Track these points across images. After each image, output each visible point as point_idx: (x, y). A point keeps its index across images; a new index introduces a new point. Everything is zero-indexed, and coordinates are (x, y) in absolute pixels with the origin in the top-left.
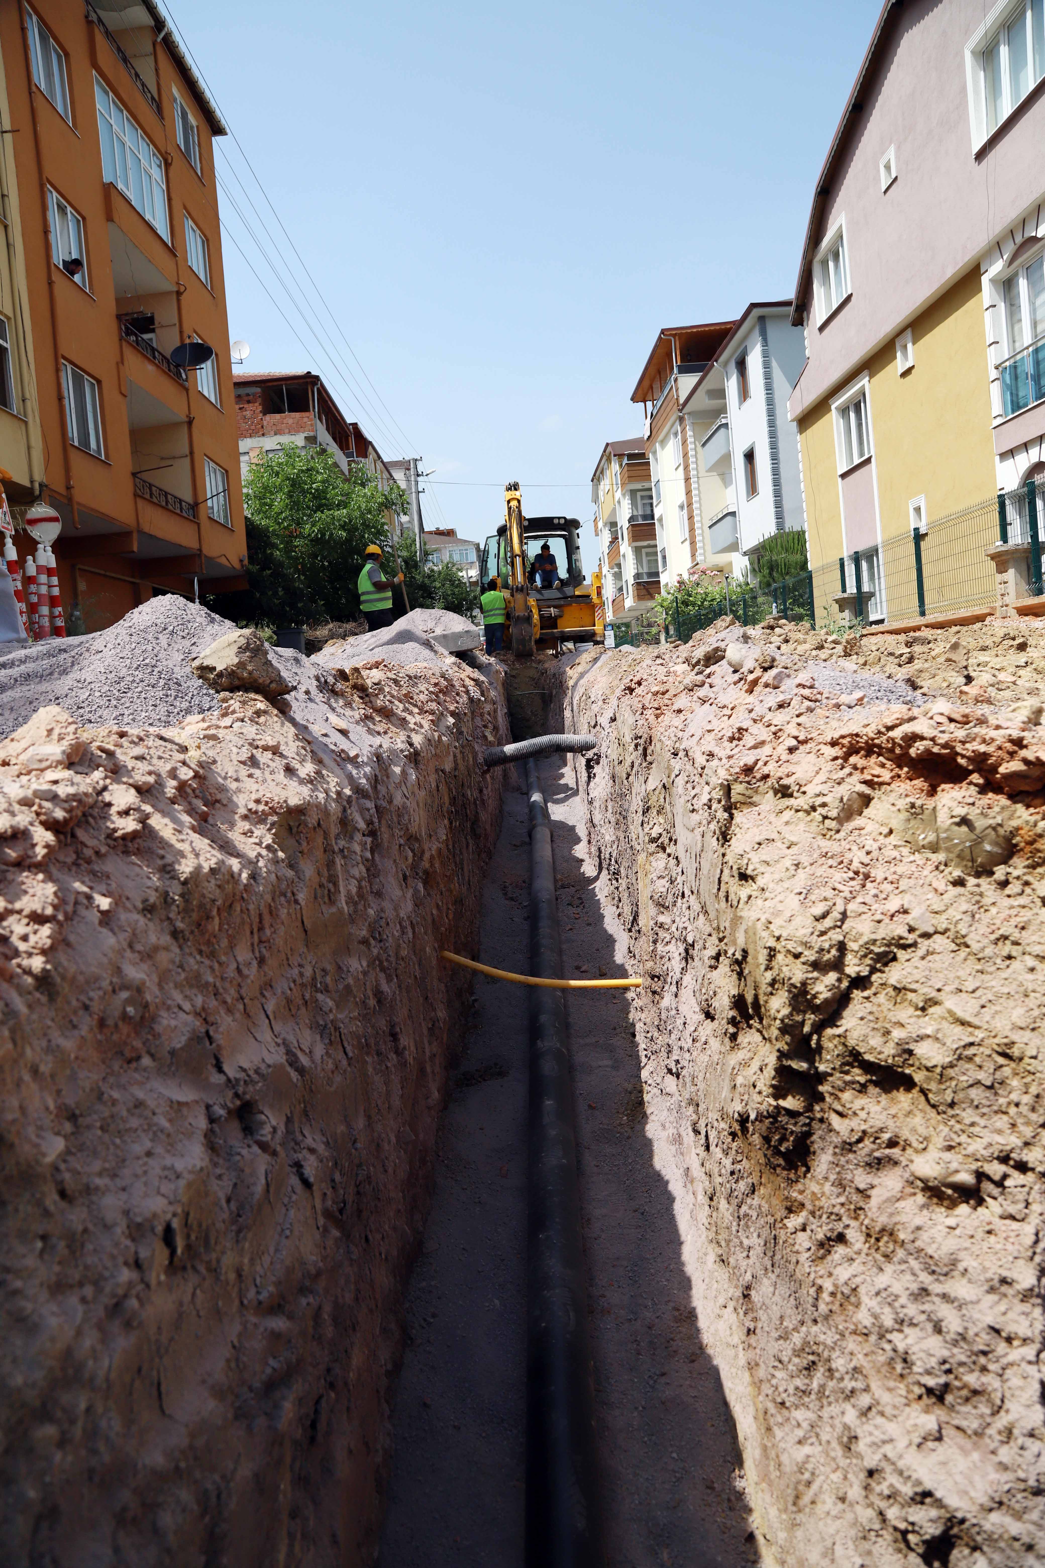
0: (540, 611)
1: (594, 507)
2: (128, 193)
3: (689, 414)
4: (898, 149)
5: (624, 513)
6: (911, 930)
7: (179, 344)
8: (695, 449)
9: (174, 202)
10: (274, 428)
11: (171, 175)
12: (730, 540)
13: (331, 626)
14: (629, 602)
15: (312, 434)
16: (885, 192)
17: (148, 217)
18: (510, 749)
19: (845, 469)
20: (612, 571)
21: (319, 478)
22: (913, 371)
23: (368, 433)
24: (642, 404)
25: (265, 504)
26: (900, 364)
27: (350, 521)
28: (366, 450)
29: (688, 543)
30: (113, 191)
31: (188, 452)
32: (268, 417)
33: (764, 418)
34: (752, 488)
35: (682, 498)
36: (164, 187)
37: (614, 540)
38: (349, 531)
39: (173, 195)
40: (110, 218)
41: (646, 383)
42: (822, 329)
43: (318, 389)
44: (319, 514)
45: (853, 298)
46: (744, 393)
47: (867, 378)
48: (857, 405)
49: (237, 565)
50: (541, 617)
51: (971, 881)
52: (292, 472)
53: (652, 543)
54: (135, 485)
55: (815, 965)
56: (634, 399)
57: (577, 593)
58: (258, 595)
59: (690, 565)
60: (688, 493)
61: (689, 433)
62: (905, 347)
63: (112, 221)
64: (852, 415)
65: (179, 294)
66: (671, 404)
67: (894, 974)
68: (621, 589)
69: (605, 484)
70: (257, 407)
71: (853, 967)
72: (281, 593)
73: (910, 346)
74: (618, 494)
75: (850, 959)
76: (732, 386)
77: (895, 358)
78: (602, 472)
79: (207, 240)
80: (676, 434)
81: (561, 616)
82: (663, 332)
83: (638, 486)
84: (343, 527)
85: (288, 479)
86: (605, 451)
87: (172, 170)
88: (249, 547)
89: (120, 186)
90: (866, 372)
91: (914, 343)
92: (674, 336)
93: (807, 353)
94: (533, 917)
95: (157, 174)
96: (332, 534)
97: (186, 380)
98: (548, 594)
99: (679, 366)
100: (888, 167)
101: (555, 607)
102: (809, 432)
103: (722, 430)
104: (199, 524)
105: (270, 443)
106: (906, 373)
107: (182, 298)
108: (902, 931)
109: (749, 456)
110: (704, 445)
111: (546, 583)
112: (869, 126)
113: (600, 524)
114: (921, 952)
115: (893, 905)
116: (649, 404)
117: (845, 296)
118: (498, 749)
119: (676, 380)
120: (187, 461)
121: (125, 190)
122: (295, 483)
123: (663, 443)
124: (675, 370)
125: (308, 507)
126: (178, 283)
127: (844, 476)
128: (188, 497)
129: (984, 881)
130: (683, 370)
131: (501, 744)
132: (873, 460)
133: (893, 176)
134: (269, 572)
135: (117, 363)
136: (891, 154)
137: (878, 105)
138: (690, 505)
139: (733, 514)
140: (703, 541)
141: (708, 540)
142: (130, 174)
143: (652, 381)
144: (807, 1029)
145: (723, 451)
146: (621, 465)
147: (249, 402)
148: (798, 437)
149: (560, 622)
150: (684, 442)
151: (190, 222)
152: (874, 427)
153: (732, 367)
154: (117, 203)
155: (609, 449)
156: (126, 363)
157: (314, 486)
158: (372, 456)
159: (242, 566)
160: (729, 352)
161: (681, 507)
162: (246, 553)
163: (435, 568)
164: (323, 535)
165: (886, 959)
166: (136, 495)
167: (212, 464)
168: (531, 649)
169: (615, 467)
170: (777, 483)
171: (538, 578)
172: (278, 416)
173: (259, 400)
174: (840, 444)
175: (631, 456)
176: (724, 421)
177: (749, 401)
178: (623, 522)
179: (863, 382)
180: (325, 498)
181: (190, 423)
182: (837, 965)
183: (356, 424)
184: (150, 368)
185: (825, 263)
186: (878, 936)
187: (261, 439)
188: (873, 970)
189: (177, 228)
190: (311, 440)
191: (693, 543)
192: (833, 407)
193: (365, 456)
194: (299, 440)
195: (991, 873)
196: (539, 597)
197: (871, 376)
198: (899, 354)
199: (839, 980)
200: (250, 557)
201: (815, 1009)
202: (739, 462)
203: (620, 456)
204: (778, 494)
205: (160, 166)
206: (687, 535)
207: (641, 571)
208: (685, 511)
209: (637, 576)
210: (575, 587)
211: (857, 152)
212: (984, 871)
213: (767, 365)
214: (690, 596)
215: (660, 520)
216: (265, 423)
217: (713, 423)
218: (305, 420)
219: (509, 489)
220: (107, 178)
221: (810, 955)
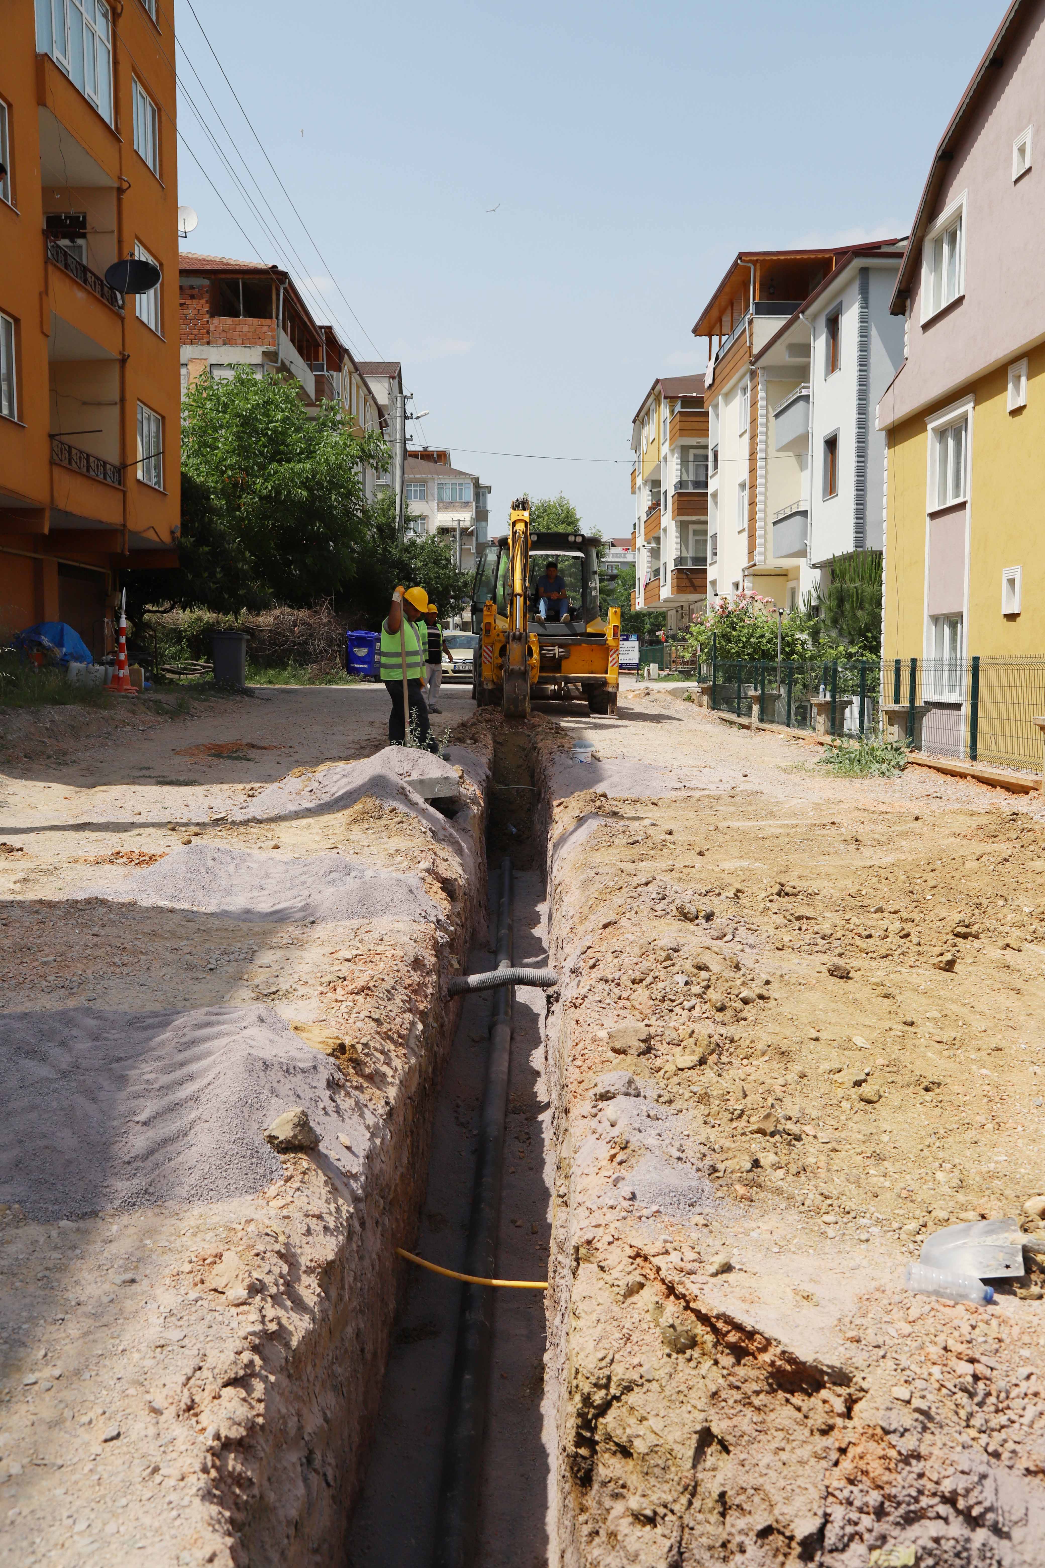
0: (541, 649)
1: (633, 456)
2: (65, 62)
3: (763, 368)
4: (1036, 133)
5: (671, 477)
6: (641, 1377)
7: (115, 260)
8: (767, 416)
9: (121, 67)
10: (223, 335)
11: (119, 31)
12: (797, 547)
13: (278, 612)
14: (666, 592)
15: (272, 349)
16: (1016, 181)
17: (88, 91)
18: (474, 979)
19: (936, 508)
20: (649, 546)
21: (279, 416)
22: (1024, 412)
23: (344, 338)
24: (707, 339)
25: (206, 445)
26: (1010, 398)
27: (314, 476)
28: (341, 359)
29: (745, 535)
30: (48, 65)
31: (117, 399)
32: (216, 320)
33: (854, 402)
34: (831, 487)
35: (745, 476)
36: (110, 47)
37: (655, 506)
38: (310, 490)
39: (121, 58)
40: (41, 102)
41: (715, 313)
42: (926, 327)
43: (285, 289)
44: (275, 465)
45: (965, 302)
46: (833, 363)
47: (972, 404)
48: (957, 429)
49: (166, 537)
50: (542, 656)
51: (674, 1355)
52: (243, 406)
53: (702, 518)
54: (52, 450)
55: (596, 1385)
56: (697, 331)
57: (589, 630)
58: (190, 577)
59: (745, 564)
60: (753, 470)
61: (761, 394)
62: (1019, 378)
63: (44, 105)
64: (951, 443)
65: (120, 191)
66: (742, 352)
67: (631, 1398)
68: (657, 572)
69: (650, 431)
70: (202, 305)
71: (614, 1391)
72: (219, 576)
73: (1023, 379)
74: (665, 449)
75: (613, 1385)
76: (819, 346)
77: (1006, 389)
78: (647, 414)
79: (159, 109)
80: (745, 390)
81: (566, 658)
82: (741, 256)
83: (692, 441)
84: (304, 485)
85: (239, 415)
86: (653, 388)
87: (121, 22)
88: (183, 513)
89: (57, 55)
90: (970, 397)
91: (1029, 378)
92: (755, 262)
93: (906, 352)
94: (480, 1152)
95: (101, 27)
96: (289, 492)
97: (122, 308)
98: (552, 628)
99: (757, 305)
100: (1022, 150)
101: (560, 646)
102: (899, 448)
103: (801, 404)
104: (124, 493)
105: (216, 354)
106: (1017, 412)
107: (124, 197)
108: (636, 1377)
109: (831, 444)
110: (777, 416)
111: (552, 613)
112: (1008, 90)
113: (639, 481)
114: (645, 1389)
115: (636, 1361)
116: (715, 339)
117: (957, 296)
118: (462, 978)
119: (751, 322)
120: (116, 410)
121: (61, 58)
122: (247, 422)
123: (728, 397)
124: (752, 309)
125: (262, 453)
126: (120, 178)
127: (934, 516)
128: (113, 458)
129: (680, 1356)
130: (761, 310)
131: (467, 972)
132: (968, 506)
133: (1027, 167)
134: (206, 549)
135: (40, 294)
136: (1027, 137)
137: (1021, 67)
138: (753, 487)
139: (804, 513)
140: (765, 537)
141: (770, 536)
142: (70, 34)
143: (722, 312)
144: (590, 1416)
145: (800, 431)
146: (672, 412)
147: (192, 297)
148: (886, 451)
149: (565, 664)
150: (754, 404)
151: (140, 87)
152: (972, 470)
153: (822, 324)
154: (52, 80)
155: (659, 387)
156: (51, 292)
157: (271, 426)
158: (347, 367)
159: (173, 539)
160: (820, 304)
161: (742, 486)
162: (179, 523)
163: (418, 541)
164: (278, 493)
165: (628, 1389)
166: (52, 463)
167: (146, 409)
168: (524, 711)
169: (664, 411)
170: (861, 487)
171: (542, 606)
172: (229, 320)
173: (207, 296)
174: (933, 473)
175: (687, 402)
176: (804, 392)
177: (837, 374)
178: (669, 485)
179: (967, 407)
180: (283, 443)
181: (123, 361)
182: (607, 1386)
183: (330, 328)
184: (80, 295)
185: (938, 243)
186: (626, 1377)
187: (205, 348)
188: (622, 1393)
189: (122, 103)
190: (271, 356)
191: (752, 537)
192: (930, 427)
193: (339, 369)
194: (253, 355)
195: (684, 1353)
196: (541, 631)
197: (977, 403)
198: (1010, 386)
199: (607, 1395)
200: (184, 525)
201: (594, 1407)
202: (818, 449)
203: (672, 399)
204: (861, 501)
205: (105, 16)
206: (746, 525)
207: (684, 554)
208: (747, 492)
209: (680, 560)
210: (587, 622)
211: (991, 118)
212: (681, 1351)
213: (864, 333)
214: (735, 629)
215: (715, 495)
216: (212, 328)
217: (791, 392)
218: (265, 329)
219: (515, 507)
220: (41, 47)
221: (593, 1380)
